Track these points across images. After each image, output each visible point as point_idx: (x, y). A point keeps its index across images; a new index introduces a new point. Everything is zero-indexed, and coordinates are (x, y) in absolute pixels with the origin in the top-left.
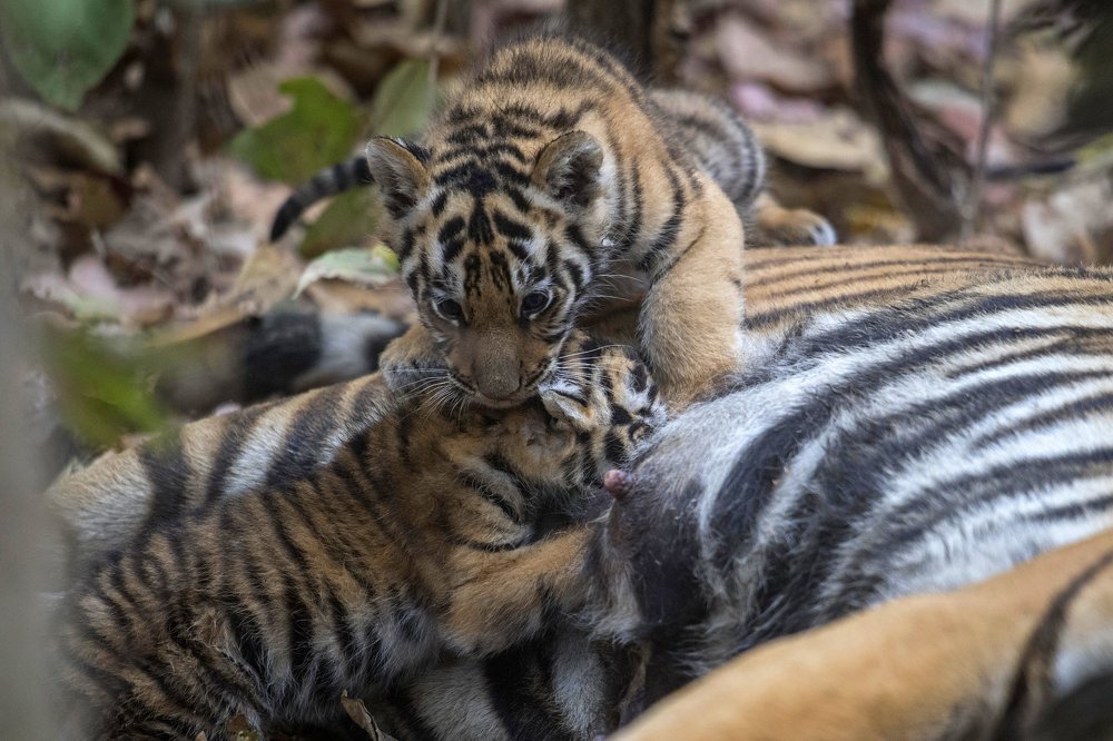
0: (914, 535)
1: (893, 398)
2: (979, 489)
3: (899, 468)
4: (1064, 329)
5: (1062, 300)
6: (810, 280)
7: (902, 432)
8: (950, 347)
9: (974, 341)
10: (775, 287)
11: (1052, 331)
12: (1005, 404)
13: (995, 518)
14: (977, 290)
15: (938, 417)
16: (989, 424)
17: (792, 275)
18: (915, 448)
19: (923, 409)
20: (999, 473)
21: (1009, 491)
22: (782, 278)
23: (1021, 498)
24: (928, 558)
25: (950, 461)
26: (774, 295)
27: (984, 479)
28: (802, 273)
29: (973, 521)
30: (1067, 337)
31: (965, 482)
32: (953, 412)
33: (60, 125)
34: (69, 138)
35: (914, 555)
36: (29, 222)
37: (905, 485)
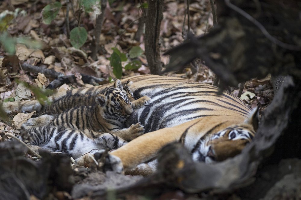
0: (170, 120)
1: (164, 102)
2: (179, 114)
3: (166, 111)
4: (187, 92)
5: (188, 87)
6: (159, 81)
7: (166, 107)
8: (172, 95)
9: (175, 94)
10: (154, 81)
11: (186, 93)
12: (180, 103)
13: (181, 119)
14: (176, 87)
15: (171, 105)
16: (178, 106)
17: (157, 80)
18: (168, 109)
19: (168, 104)
20: (181, 112)
21: (183, 115)
22: (156, 80)
23: (184, 116)
24: (172, 123)
25: (173, 110)
26: (154, 83)
27: (179, 113)
28: (158, 80)
29: (178, 118)
30: (188, 94)
31: (176, 113)
32: (173, 104)
33: (79, 50)
34: (80, 52)
35: (170, 122)
36: (71, 64)
37: (167, 114)
